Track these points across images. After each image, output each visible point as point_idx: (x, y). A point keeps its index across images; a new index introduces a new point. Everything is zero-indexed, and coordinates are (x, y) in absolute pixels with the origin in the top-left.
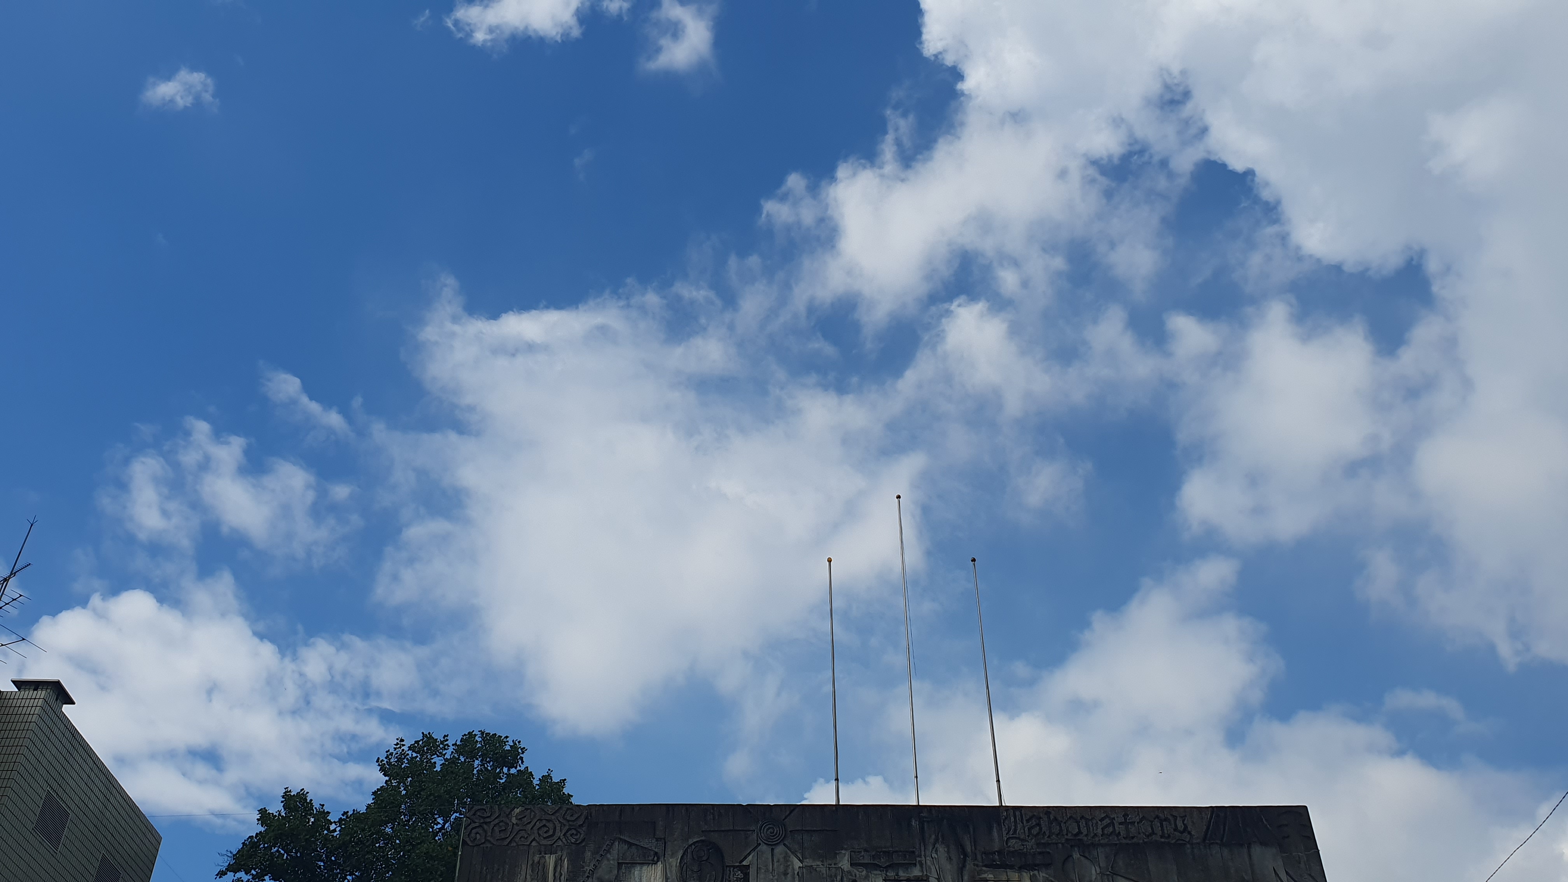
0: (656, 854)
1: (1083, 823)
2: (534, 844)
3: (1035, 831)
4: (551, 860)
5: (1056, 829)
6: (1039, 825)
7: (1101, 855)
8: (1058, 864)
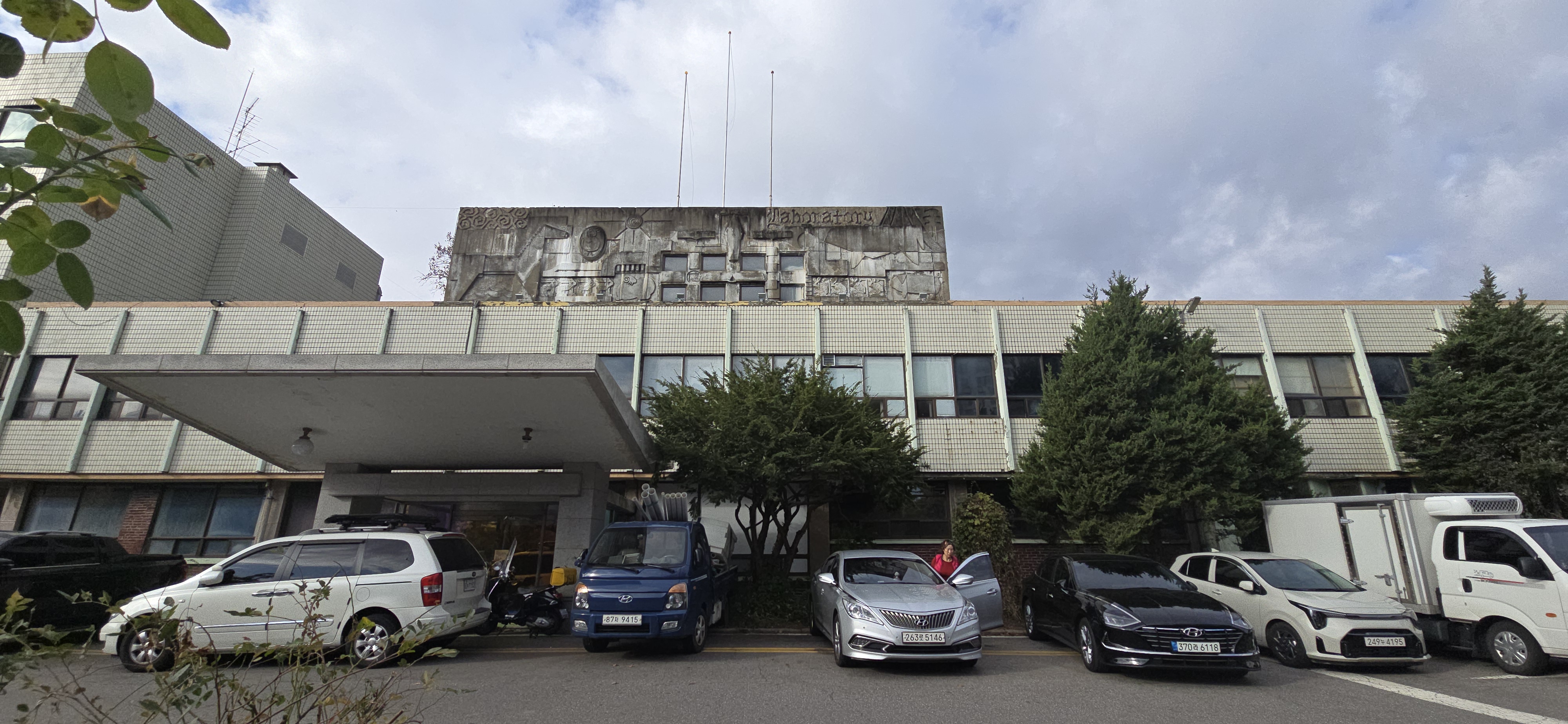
0: (567, 233)
1: (813, 216)
2: (498, 228)
3: (785, 220)
4: (507, 236)
5: (797, 219)
6: (788, 217)
7: (820, 232)
8: (796, 237)
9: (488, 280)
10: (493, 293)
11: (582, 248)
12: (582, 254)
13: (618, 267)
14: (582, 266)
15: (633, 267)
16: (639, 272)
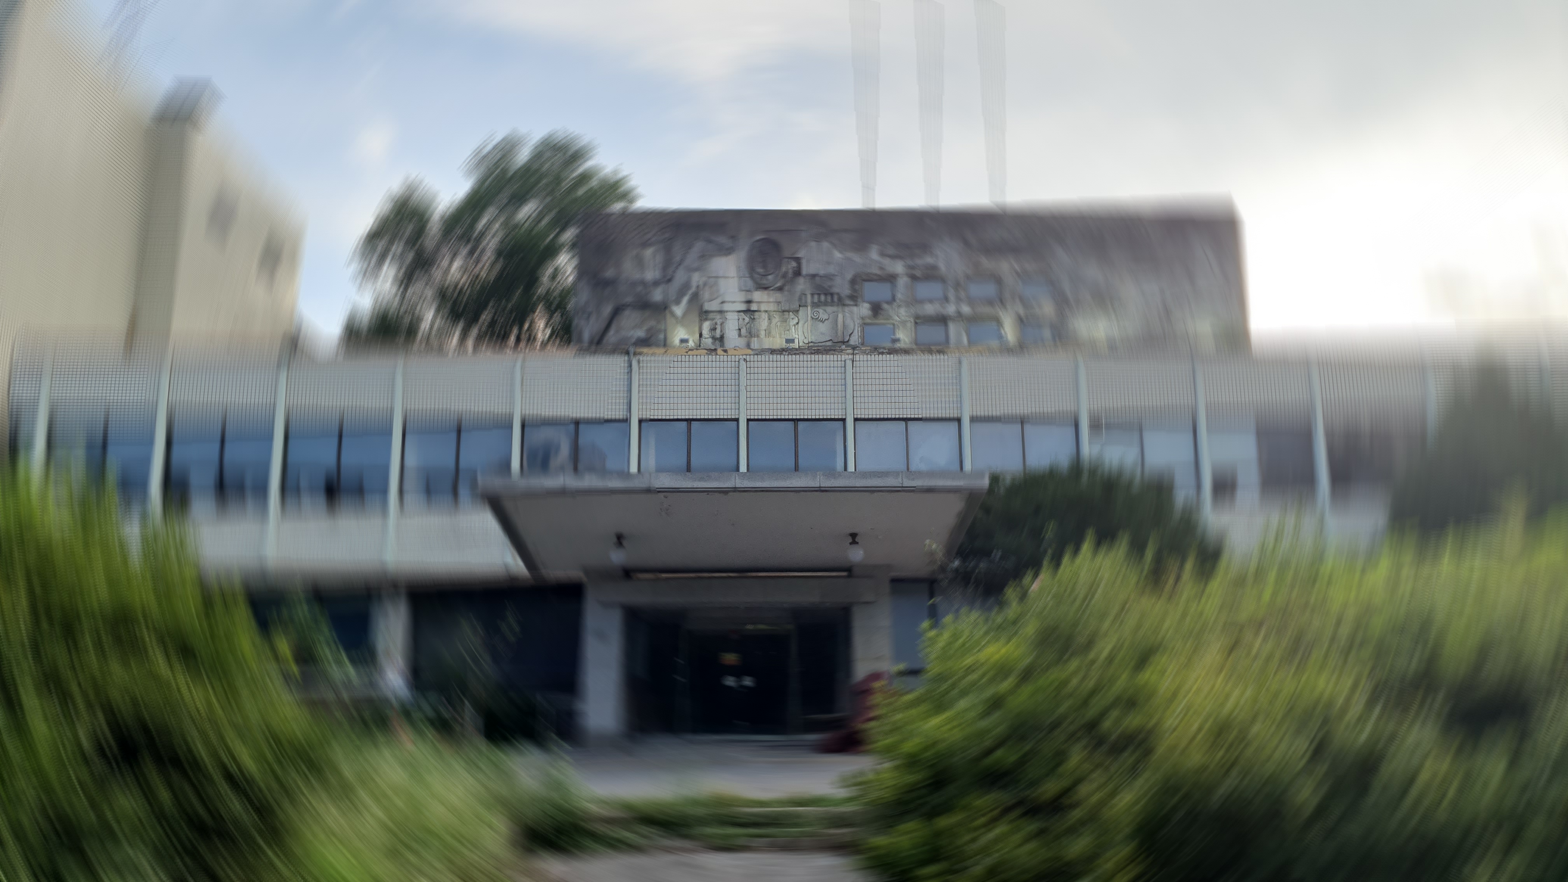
0: (728, 248)
4: (648, 253)
8: (1043, 253)
9: (629, 316)
10: (640, 336)
11: (752, 270)
12: (752, 277)
13: (803, 298)
14: (757, 296)
15: (823, 298)
16: (832, 304)
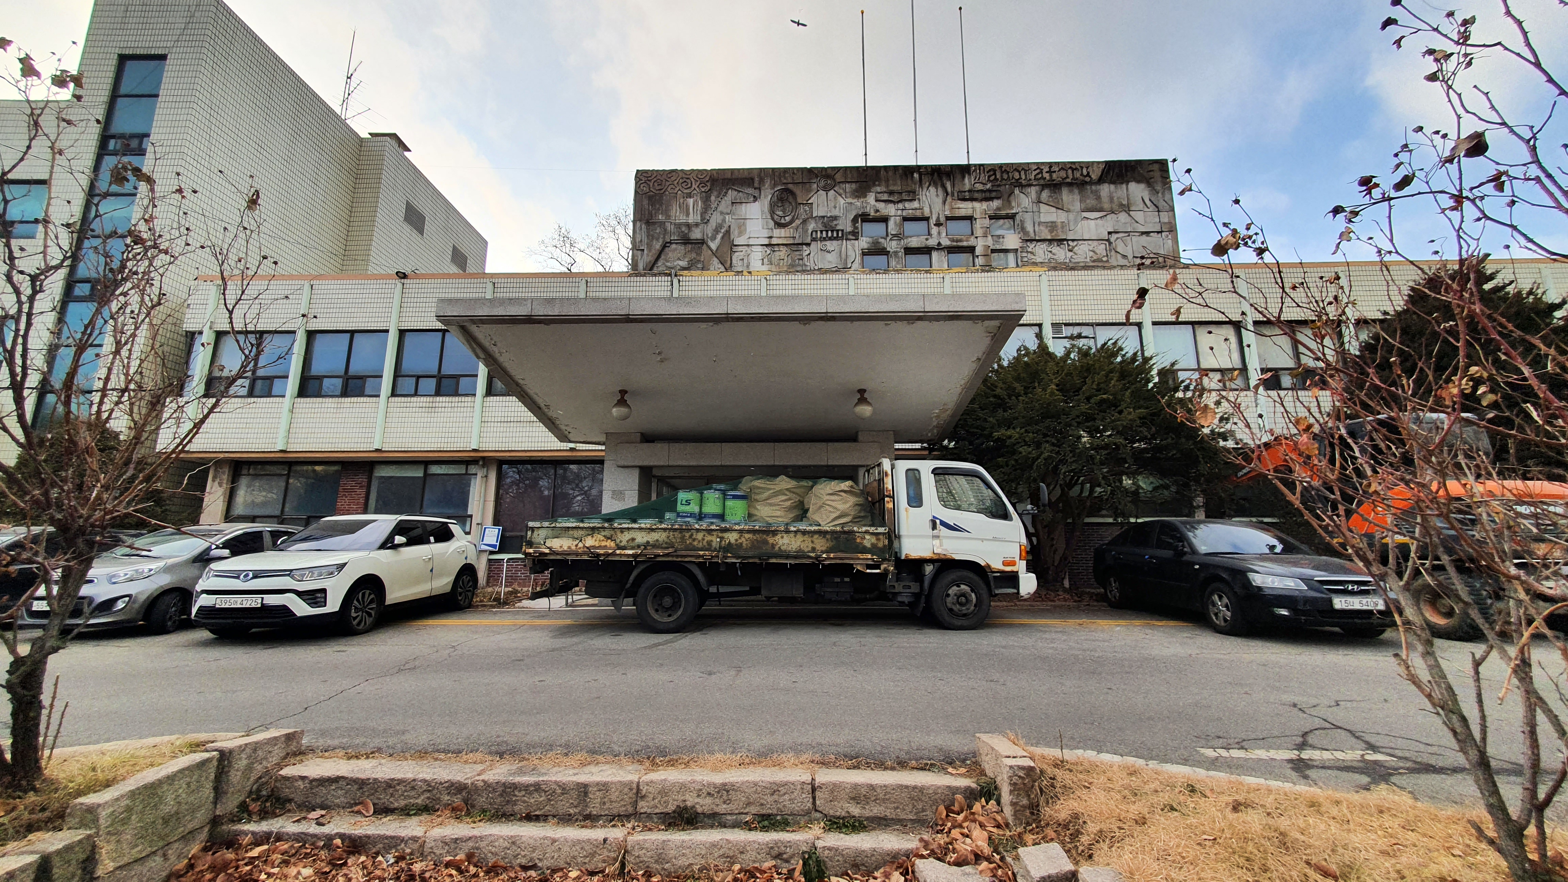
0: (755, 197)
1: (1023, 173)
2: (680, 192)
3: (992, 178)
4: (691, 201)
5: (1005, 176)
6: (995, 174)
7: (1033, 191)
8: (1006, 196)
9: (676, 249)
10: (683, 263)
11: (772, 212)
12: (773, 219)
13: (814, 233)
14: (777, 232)
15: (830, 234)
16: (837, 238)
